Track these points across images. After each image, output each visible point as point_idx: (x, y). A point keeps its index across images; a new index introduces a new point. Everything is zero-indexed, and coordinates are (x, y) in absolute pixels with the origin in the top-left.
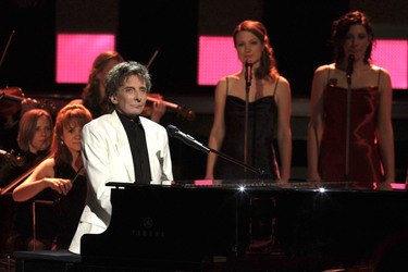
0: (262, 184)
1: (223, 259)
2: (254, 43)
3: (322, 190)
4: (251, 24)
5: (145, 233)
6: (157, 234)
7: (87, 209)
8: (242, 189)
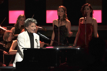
0: (63, 47)
1: (53, 67)
2: (62, 12)
3: (79, 49)
5: (32, 61)
6: (36, 61)
8: (58, 49)
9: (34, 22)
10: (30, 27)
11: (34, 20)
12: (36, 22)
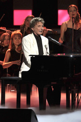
0: (78, 55)
1: (66, 78)
4: (73, 5)
7: (24, 64)
8: (71, 56)
9: (41, 21)
10: (36, 26)
11: (40, 19)
12: (43, 22)
